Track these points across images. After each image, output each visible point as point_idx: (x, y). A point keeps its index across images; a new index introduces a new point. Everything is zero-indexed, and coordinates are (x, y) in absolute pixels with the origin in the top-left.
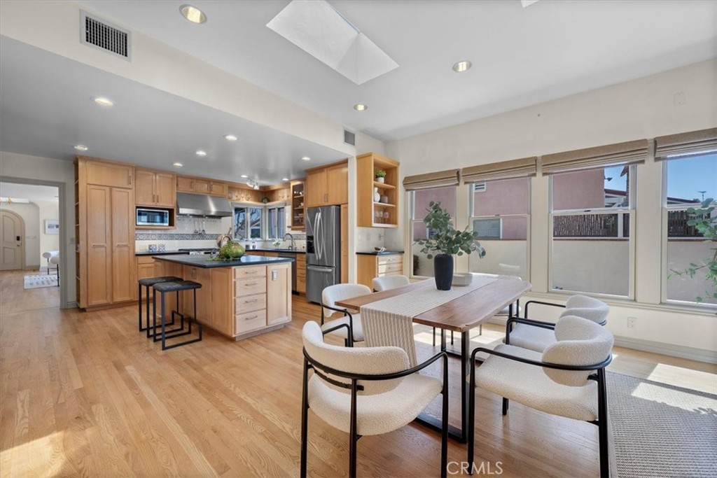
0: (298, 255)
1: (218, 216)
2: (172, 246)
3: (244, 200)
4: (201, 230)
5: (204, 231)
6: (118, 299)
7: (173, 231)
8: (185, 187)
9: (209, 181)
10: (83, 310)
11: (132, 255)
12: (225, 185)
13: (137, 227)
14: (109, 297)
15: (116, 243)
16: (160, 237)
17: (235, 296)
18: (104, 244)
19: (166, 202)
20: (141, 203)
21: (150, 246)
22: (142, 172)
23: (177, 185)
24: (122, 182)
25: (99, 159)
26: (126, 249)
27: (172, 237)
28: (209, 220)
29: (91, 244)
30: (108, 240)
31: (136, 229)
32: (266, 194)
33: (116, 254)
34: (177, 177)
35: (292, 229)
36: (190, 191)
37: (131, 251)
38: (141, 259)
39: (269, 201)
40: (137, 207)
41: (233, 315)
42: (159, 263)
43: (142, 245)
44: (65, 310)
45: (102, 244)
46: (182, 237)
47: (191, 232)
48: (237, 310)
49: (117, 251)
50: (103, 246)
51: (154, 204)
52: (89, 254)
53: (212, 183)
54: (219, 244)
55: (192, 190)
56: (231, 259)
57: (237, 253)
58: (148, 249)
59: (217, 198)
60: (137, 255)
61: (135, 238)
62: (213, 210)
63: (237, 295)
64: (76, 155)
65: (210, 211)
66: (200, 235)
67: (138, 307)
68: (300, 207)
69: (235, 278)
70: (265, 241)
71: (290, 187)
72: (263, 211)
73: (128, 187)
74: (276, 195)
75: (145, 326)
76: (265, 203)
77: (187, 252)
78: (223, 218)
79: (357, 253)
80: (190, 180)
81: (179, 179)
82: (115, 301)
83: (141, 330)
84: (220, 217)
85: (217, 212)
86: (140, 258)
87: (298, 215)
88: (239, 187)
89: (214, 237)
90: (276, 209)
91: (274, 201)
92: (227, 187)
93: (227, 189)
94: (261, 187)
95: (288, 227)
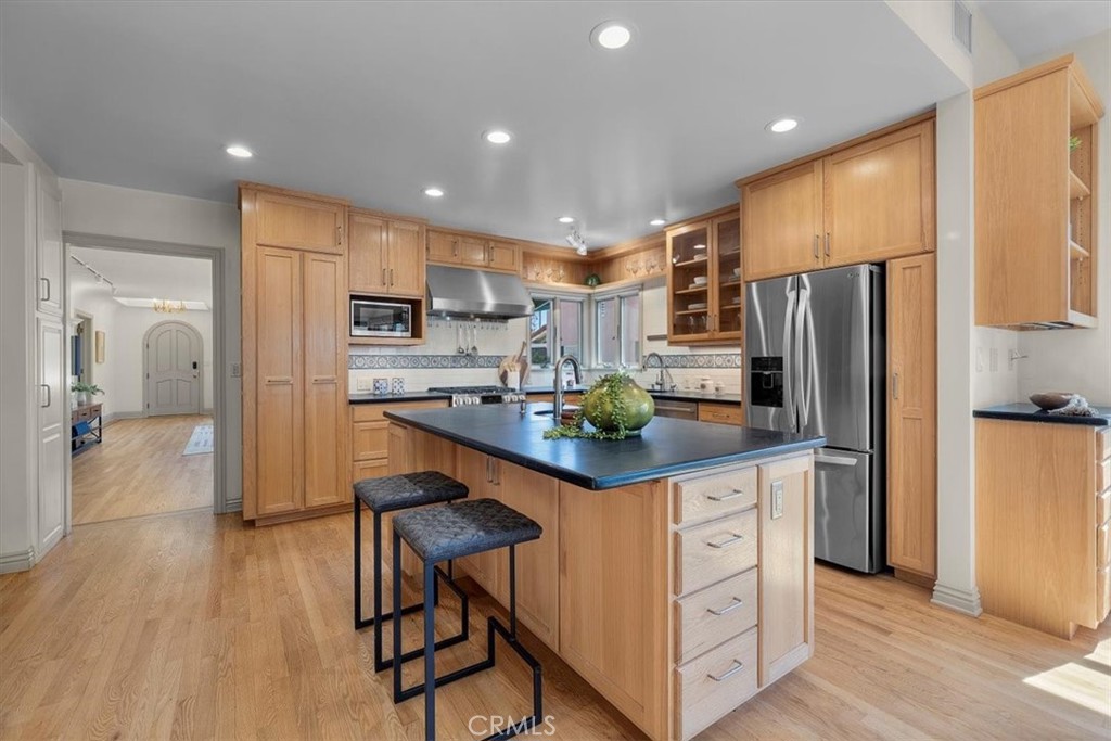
0: (702, 407)
1: (501, 316)
2: (416, 381)
3: (552, 281)
4: (470, 347)
5: (474, 348)
6: (316, 500)
7: (420, 349)
8: (441, 254)
9: (487, 241)
10: (251, 524)
11: (342, 403)
12: (516, 248)
13: (354, 341)
14: (298, 495)
15: (312, 376)
16: (394, 362)
17: (675, 593)
18: (290, 377)
19: (407, 286)
20: (360, 290)
21: (376, 381)
22: (363, 220)
23: (427, 249)
24: (324, 240)
25: (282, 189)
26: (331, 388)
27: (416, 362)
28: (485, 324)
29: (265, 378)
30: (298, 368)
31: (351, 344)
32: (593, 267)
33: (312, 401)
34: (428, 231)
35: (671, 343)
36: (451, 261)
37: (341, 395)
38: (360, 411)
39: (600, 283)
40: (353, 297)
41: (671, 667)
42: (399, 431)
43: (360, 381)
44: (220, 516)
45: (284, 378)
46: (434, 362)
47: (451, 351)
48: (686, 646)
49: (313, 391)
50: (286, 383)
51: (385, 289)
52: (260, 399)
53: (492, 244)
54: (504, 377)
55: (454, 259)
56: (623, 433)
57: (639, 414)
58: (372, 388)
59: (499, 277)
60: (352, 402)
61: (348, 365)
62: (490, 304)
63: (686, 588)
64: (238, 182)
65: (482, 304)
66: (467, 358)
67: (351, 519)
68: (691, 288)
69: (677, 520)
70: (590, 371)
71: (663, 245)
72: (585, 307)
73: (335, 250)
74: (615, 268)
75: (368, 613)
76: (592, 287)
77: (446, 395)
78: (510, 321)
79: (979, 414)
80: (450, 238)
81: (431, 234)
82: (308, 505)
83: (360, 625)
84: (504, 318)
85: (498, 306)
86: (357, 408)
87: (690, 307)
88: (541, 253)
89: (494, 361)
90: (617, 300)
91: (614, 281)
92: (521, 253)
93: (521, 257)
94: (588, 252)
95: (650, 338)
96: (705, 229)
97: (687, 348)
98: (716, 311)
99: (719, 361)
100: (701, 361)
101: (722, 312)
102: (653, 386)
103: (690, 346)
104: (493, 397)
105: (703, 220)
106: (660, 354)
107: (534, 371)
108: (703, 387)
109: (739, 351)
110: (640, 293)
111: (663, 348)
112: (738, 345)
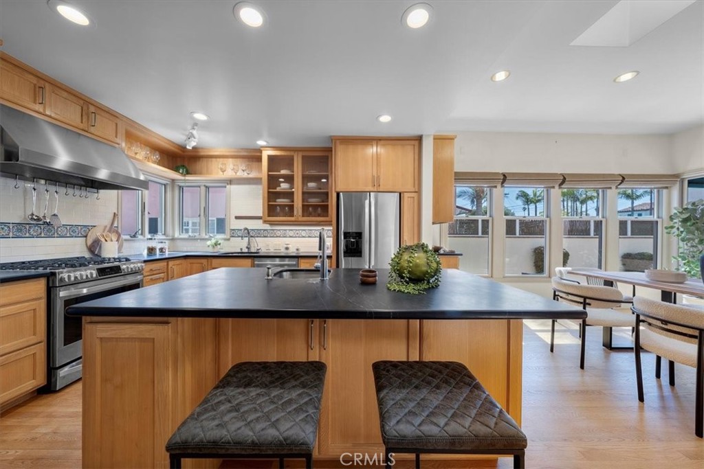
0: (302, 260)
4: (49, 214)
5: (55, 216)
9: (85, 101)
12: (119, 121)
28: (71, 191)
32: (190, 159)
35: (265, 222)
39: (188, 173)
53: (92, 109)
70: (173, 239)
71: (259, 159)
72: (169, 189)
74: (202, 164)
76: (182, 174)
87: (278, 200)
88: (142, 135)
89: (82, 231)
90: (203, 189)
91: (200, 173)
92: (124, 132)
93: (124, 135)
94: (194, 148)
95: (237, 218)
96: (293, 156)
97: (268, 225)
98: (300, 205)
99: (291, 233)
100: (278, 233)
101: (303, 205)
102: (241, 249)
103: (270, 224)
104: (111, 268)
105: (293, 150)
106: (249, 228)
107: (126, 240)
108: (287, 248)
109: (331, 228)
110: (228, 186)
111: (258, 225)
112: (331, 225)
